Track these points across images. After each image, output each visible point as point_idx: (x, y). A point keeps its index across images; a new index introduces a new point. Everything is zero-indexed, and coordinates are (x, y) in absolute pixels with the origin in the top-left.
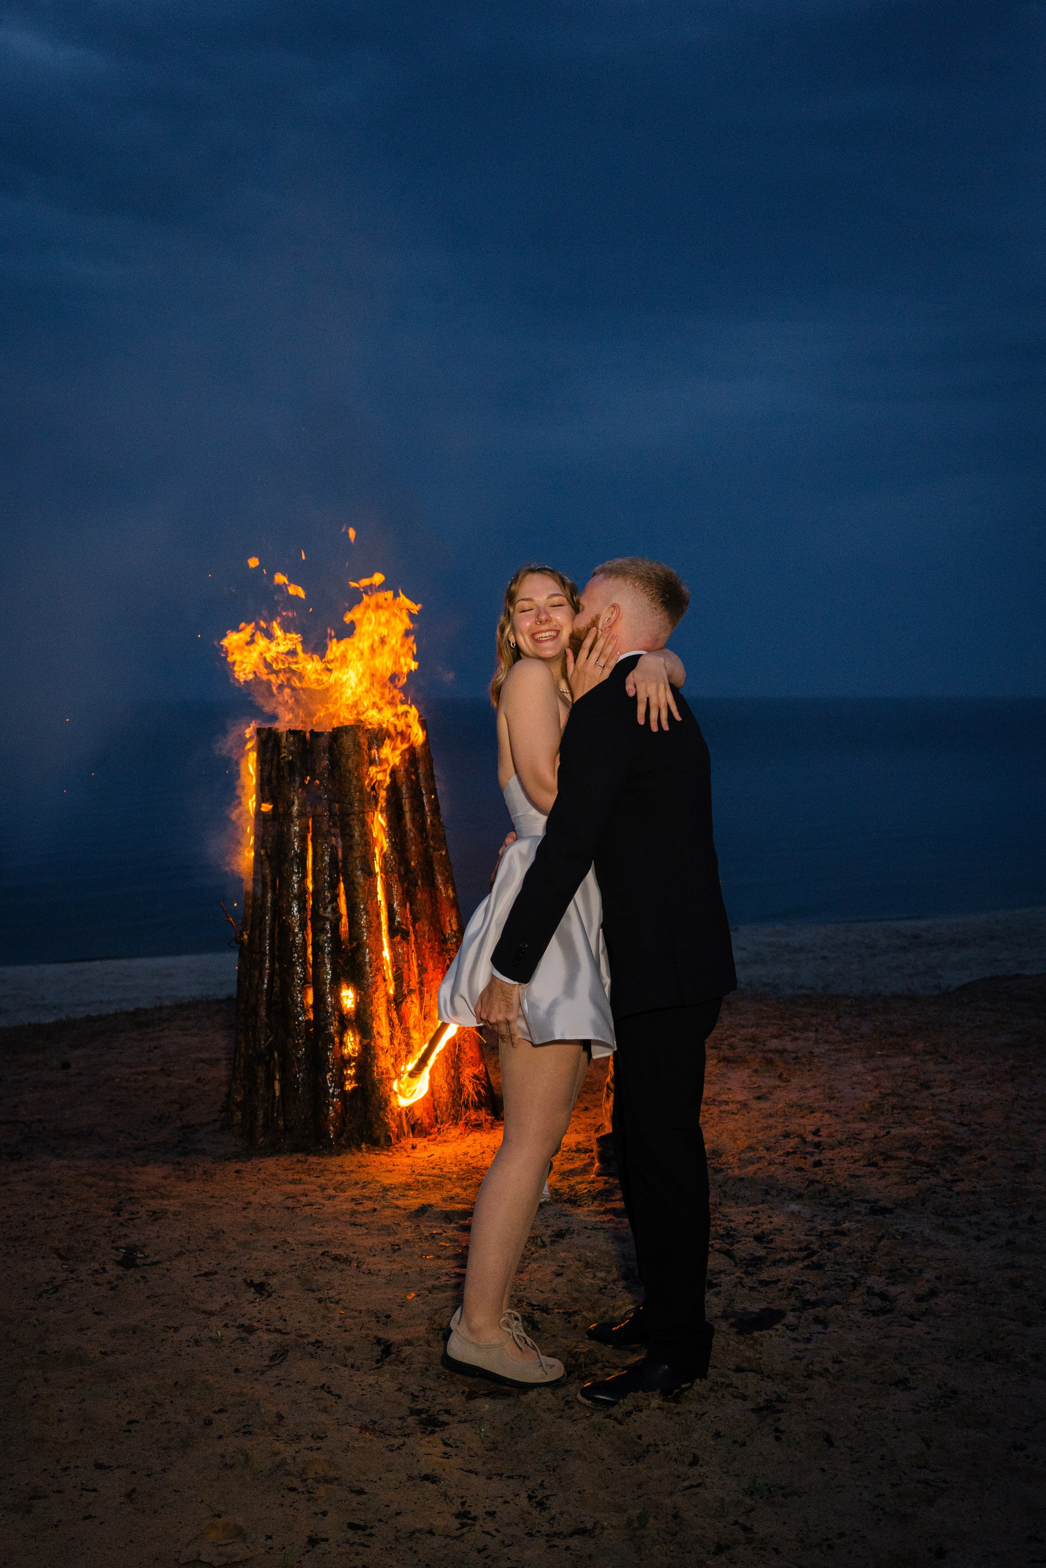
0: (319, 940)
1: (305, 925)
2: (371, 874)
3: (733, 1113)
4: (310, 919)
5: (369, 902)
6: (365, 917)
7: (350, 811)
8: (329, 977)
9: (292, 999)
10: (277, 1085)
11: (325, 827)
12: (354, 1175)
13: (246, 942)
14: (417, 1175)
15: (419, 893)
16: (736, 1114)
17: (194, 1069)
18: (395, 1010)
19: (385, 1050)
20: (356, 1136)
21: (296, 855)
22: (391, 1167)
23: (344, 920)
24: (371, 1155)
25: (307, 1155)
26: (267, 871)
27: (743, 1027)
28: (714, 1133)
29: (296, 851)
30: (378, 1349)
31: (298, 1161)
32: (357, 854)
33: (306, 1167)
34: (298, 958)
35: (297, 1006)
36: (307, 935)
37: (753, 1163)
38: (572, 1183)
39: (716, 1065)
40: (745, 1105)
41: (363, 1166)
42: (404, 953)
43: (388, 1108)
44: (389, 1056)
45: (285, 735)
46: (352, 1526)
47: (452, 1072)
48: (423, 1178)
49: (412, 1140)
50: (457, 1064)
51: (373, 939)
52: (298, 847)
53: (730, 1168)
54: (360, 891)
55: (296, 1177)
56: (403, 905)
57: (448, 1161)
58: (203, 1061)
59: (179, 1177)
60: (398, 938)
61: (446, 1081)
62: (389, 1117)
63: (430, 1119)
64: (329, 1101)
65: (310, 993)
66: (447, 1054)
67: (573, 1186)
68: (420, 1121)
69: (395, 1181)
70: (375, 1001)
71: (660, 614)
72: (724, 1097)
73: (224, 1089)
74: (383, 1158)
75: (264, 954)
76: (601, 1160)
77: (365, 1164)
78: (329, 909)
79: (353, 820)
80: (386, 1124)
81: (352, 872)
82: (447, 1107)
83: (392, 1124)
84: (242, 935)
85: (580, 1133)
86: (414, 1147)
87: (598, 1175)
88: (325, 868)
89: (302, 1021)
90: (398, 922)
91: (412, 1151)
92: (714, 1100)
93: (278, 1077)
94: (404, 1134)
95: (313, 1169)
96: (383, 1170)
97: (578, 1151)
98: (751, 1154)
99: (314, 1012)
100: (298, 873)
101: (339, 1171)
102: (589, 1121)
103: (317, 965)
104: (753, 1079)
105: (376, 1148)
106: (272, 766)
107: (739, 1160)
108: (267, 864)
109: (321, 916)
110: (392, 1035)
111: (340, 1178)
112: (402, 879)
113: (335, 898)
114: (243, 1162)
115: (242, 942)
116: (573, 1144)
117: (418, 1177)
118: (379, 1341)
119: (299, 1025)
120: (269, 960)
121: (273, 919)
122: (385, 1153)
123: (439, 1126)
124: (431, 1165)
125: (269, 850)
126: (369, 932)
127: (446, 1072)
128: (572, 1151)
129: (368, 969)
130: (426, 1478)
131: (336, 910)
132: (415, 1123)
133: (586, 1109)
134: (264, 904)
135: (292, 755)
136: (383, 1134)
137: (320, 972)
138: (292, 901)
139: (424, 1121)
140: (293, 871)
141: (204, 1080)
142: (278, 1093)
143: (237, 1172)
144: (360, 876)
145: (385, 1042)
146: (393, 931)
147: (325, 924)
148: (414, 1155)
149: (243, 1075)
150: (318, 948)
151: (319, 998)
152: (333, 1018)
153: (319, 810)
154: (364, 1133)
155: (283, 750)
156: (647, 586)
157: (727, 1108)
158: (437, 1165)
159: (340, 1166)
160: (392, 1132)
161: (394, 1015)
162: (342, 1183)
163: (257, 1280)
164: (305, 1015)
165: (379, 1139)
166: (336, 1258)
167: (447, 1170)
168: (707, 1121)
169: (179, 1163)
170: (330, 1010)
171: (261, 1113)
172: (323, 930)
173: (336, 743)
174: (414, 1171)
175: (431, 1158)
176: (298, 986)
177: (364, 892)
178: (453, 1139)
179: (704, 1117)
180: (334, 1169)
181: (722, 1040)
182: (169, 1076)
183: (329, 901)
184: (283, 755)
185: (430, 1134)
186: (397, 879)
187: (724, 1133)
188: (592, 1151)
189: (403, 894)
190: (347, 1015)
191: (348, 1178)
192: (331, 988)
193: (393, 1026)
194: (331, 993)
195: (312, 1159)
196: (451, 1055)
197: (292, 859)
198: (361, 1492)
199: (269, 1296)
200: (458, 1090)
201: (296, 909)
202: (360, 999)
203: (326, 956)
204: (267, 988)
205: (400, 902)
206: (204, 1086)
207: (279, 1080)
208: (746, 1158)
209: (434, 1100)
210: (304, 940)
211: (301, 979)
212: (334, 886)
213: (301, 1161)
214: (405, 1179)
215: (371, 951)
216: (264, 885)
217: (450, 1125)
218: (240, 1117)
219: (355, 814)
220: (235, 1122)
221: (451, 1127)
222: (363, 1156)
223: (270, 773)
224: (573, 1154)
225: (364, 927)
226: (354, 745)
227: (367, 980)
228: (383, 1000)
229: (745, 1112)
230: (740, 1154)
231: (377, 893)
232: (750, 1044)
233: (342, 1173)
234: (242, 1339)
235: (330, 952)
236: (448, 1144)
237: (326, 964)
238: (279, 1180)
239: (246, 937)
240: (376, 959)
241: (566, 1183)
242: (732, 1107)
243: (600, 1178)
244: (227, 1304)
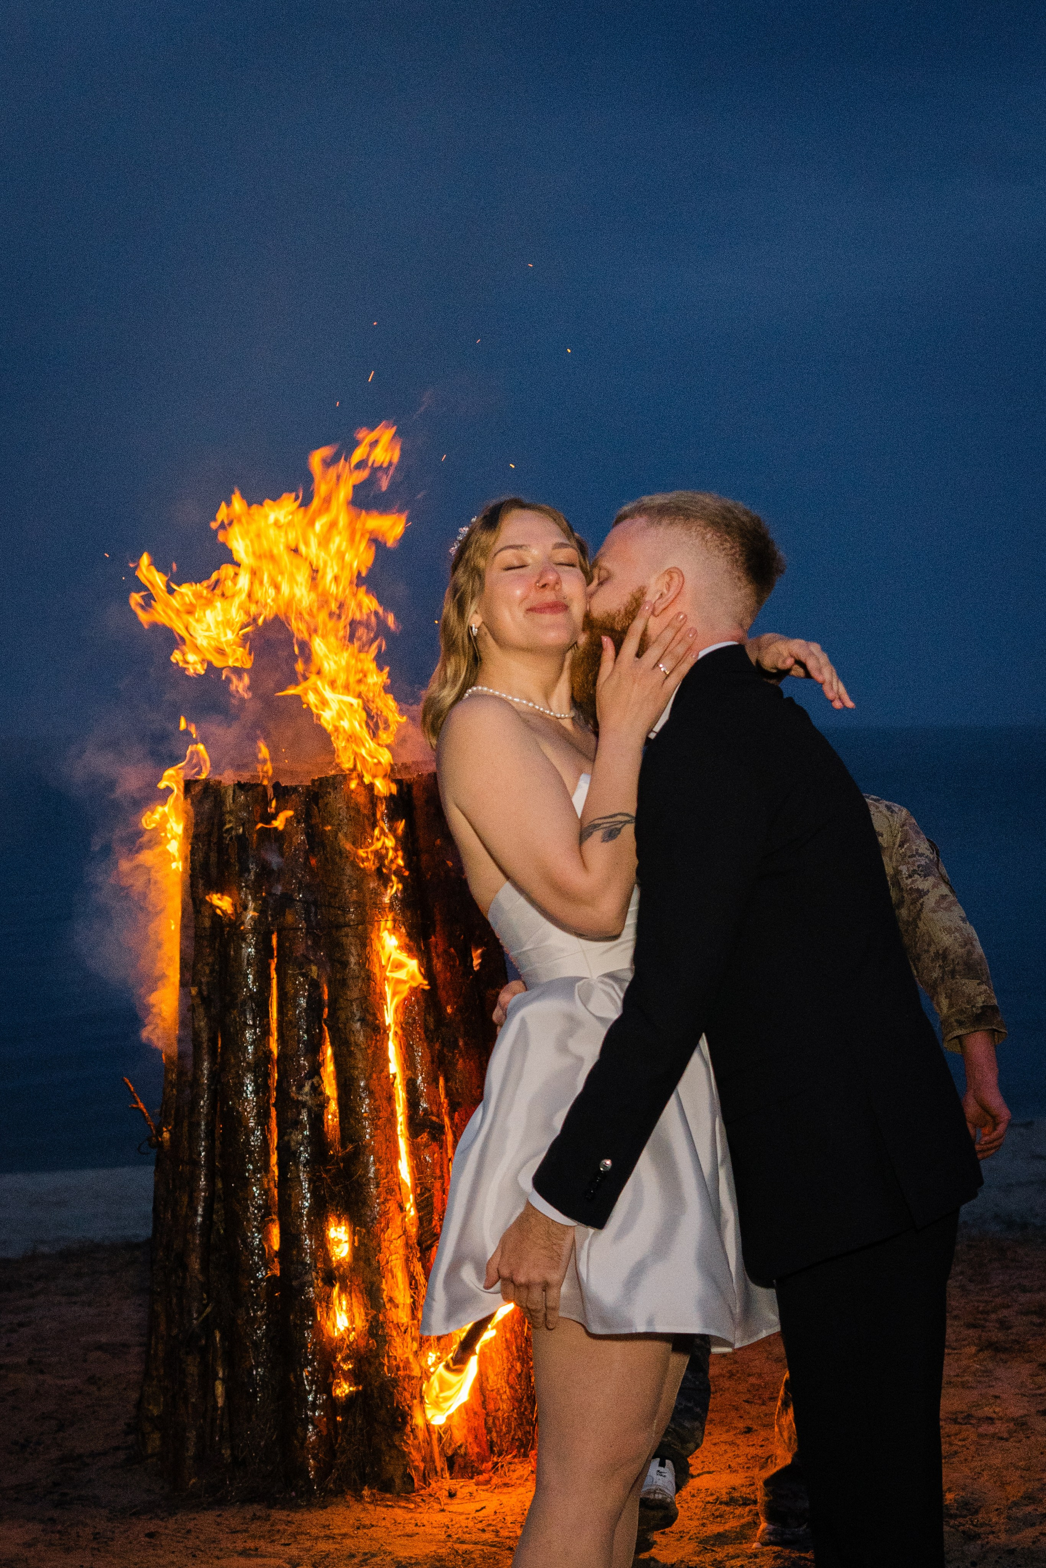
0: (289, 1142)
1: (267, 1115)
2: (377, 1030)
3: (1002, 1439)
4: (274, 1105)
5: (374, 1076)
6: (367, 1101)
7: (341, 920)
8: (307, 1204)
9: (244, 1241)
10: (220, 1389)
11: (300, 949)
12: (348, 1542)
13: (167, 1144)
14: (455, 1542)
15: (461, 1061)
16: (1007, 1440)
17: (85, 1361)
18: (420, 1259)
19: (403, 1329)
20: (354, 1475)
21: (252, 997)
22: (410, 1529)
23: (333, 1106)
24: (378, 1508)
25: (270, 1507)
26: (202, 1024)
27: (1024, 1290)
28: (967, 1472)
29: (250, 990)
31: (255, 1518)
32: (354, 994)
33: (267, 1527)
34: (254, 1172)
35: (253, 1254)
36: (270, 1131)
37: (1033, 1525)
38: (719, 1556)
39: (975, 1355)
40: (1021, 1424)
41: (364, 1527)
42: (433, 1164)
43: (408, 1428)
44: (409, 1340)
45: (230, 792)
47: (518, 1366)
48: (465, 1547)
49: (448, 1483)
50: (527, 1353)
51: (381, 1138)
52: (254, 982)
53: (993, 1533)
54: (359, 1056)
55: (251, 1544)
56: (433, 1081)
57: (509, 1519)
58: (100, 1347)
59: (51, 1544)
60: (424, 1137)
61: (507, 1382)
62: (409, 1442)
63: (479, 1445)
64: (306, 1414)
65: (275, 1232)
66: (508, 1335)
67: (720, 1562)
68: (462, 1451)
69: (418, 1552)
70: (385, 1244)
71: (745, 587)
72: (987, 1411)
73: (134, 1396)
74: (399, 1513)
75: (195, 1163)
76: (771, 1517)
77: (368, 1523)
78: (307, 1089)
79: (347, 936)
80: (404, 1455)
81: (345, 1024)
82: (509, 1425)
83: (415, 1456)
84: (160, 1133)
85: (736, 1471)
86: (452, 1495)
87: (765, 1544)
88: (300, 1018)
89: (262, 1280)
90: (425, 1110)
91: (449, 1501)
92: (969, 1416)
93: (221, 1375)
94: (436, 1472)
95: (279, 1531)
96: (399, 1533)
97: (731, 1501)
98: (1030, 1509)
99: (280, 1263)
100: (254, 1026)
101: (322, 1534)
102: (752, 1451)
103: (286, 1182)
104: (1039, 1379)
105: (388, 1496)
106: (209, 845)
107: (1009, 1518)
108: (201, 1010)
109: (292, 1099)
110: (414, 1303)
111: (324, 1546)
112: (430, 1037)
113: (316, 1070)
114: (162, 1519)
115: (160, 1145)
116: (724, 1491)
117: (457, 1546)
119: (255, 1286)
120: (206, 1175)
121: (212, 1106)
122: (403, 1504)
123: (495, 1459)
124: (480, 1526)
125: (204, 988)
126: (376, 1127)
127: (507, 1366)
128: (721, 1503)
129: (373, 1190)
131: (317, 1090)
132: (455, 1454)
133: (749, 1430)
134: (196, 1080)
135: (243, 825)
136: (399, 1473)
137: (290, 1196)
138: (244, 1075)
139: (470, 1450)
140: (245, 1023)
141: (100, 1379)
142: (220, 1402)
143: (151, 1535)
144: (359, 1031)
145: (402, 1316)
146: (415, 1125)
147: (299, 1113)
148: (451, 1508)
149: (162, 1371)
150: (287, 1155)
151: (290, 1238)
152: (314, 1274)
153: (290, 918)
154: (368, 1470)
155: (228, 817)
156: (726, 540)
157: (991, 1429)
158: (490, 1525)
159: (324, 1527)
160: (416, 1468)
161: (418, 1268)
162: (327, 1556)
164: (267, 1267)
165: (392, 1480)
167: (506, 1534)
168: (956, 1453)
169: (52, 1520)
170: (308, 1260)
171: (192, 1435)
172: (297, 1124)
173: (317, 805)
174: (449, 1536)
175: (480, 1514)
176: (255, 1219)
177: (366, 1058)
178: (518, 1482)
179: (951, 1444)
180: (314, 1532)
181: (987, 1313)
182: (42, 1372)
183: (306, 1075)
184: (228, 826)
185: (480, 1473)
186: (423, 1036)
187: (985, 1473)
188: (755, 1502)
189: (432, 1062)
190: (338, 1268)
191: (337, 1546)
192: (311, 1223)
193: (416, 1288)
194: (310, 1231)
195: (278, 1515)
196: (516, 1338)
197: (244, 1003)
200: (528, 1398)
201: (250, 1088)
202: (359, 1241)
203: (301, 1168)
204: (203, 1221)
205: (428, 1074)
206: (99, 1389)
207: (223, 1380)
208: (1020, 1514)
209: (487, 1415)
210: (265, 1142)
211: (259, 1208)
212: (314, 1048)
213: (259, 1518)
214: (434, 1548)
215: (378, 1160)
216: (197, 1046)
217: (514, 1457)
218: (158, 1443)
219: (349, 926)
220: (150, 1451)
221: (516, 1460)
222: (364, 1509)
223: (207, 856)
224: (724, 1508)
225: (366, 1119)
226: (348, 808)
227: (372, 1208)
228: (400, 1243)
229: (1021, 1435)
230: (1010, 1508)
231: (387, 1061)
232: (1036, 1319)
233: (328, 1537)
235: (308, 1162)
236: (510, 1489)
237: (301, 1182)
238: (221, 1550)
239: (166, 1135)
240: (387, 1173)
241: (708, 1557)
242: (1000, 1428)
243: (768, 1548)
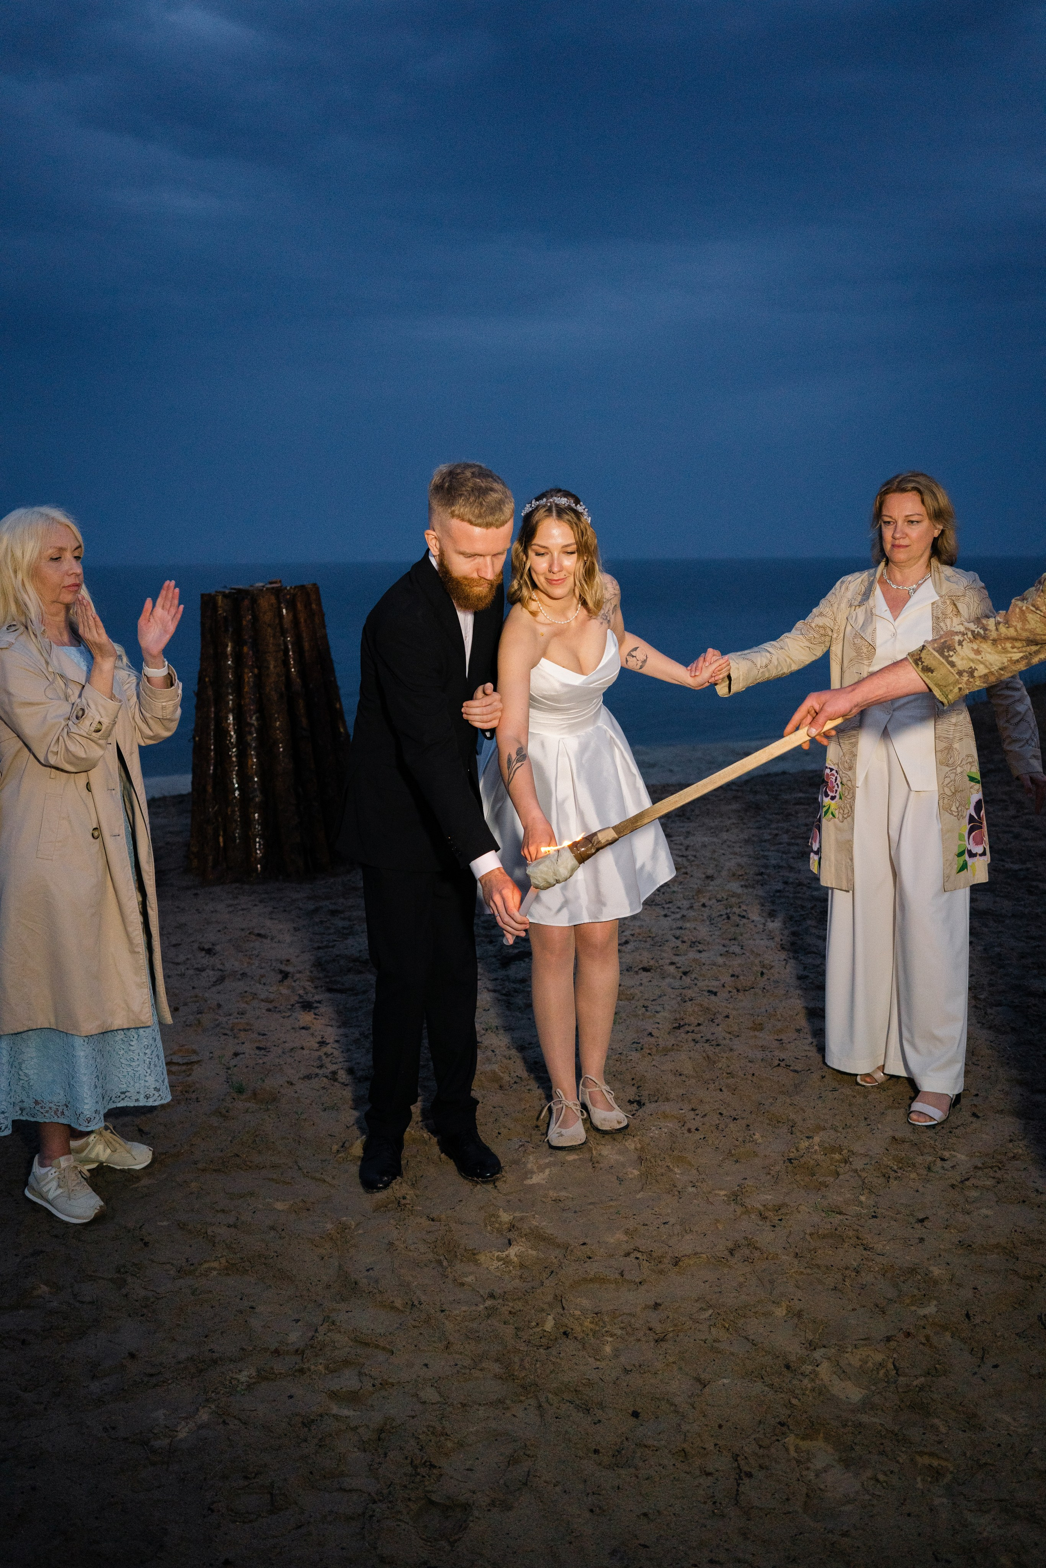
7: (267, 650)
9: (230, 780)
10: (221, 839)
11: (250, 662)
12: (274, 894)
20: (276, 871)
21: (230, 683)
24: (286, 883)
26: (211, 693)
29: (230, 680)
30: (280, 977)
31: (236, 888)
32: (272, 680)
45: (219, 596)
46: (258, 1048)
52: (231, 677)
58: (171, 833)
79: (269, 656)
81: (269, 692)
93: (221, 834)
95: (246, 892)
109: (248, 724)
118: (281, 972)
120: (214, 754)
125: (211, 678)
130: (303, 1028)
134: (209, 717)
138: (228, 713)
140: (228, 693)
142: (222, 844)
147: (251, 729)
149: (198, 834)
152: (258, 791)
153: (245, 651)
154: (281, 869)
155: (217, 605)
161: (300, 789)
162: (265, 899)
163: (206, 947)
165: (291, 873)
166: (259, 935)
171: (210, 857)
172: (250, 733)
173: (256, 604)
180: (260, 891)
184: (220, 612)
191: (269, 896)
195: (246, 886)
197: (228, 685)
198: (264, 1035)
199: (215, 954)
201: (231, 719)
203: (252, 750)
204: (213, 772)
206: (171, 846)
207: (223, 836)
214: (307, 895)
216: (209, 703)
218: (196, 863)
219: (270, 652)
220: (193, 866)
222: (280, 884)
225: (278, 730)
226: (269, 604)
233: (266, 893)
234: (197, 975)
235: (255, 747)
238: (223, 897)
239: (197, 739)
244: (188, 959)
